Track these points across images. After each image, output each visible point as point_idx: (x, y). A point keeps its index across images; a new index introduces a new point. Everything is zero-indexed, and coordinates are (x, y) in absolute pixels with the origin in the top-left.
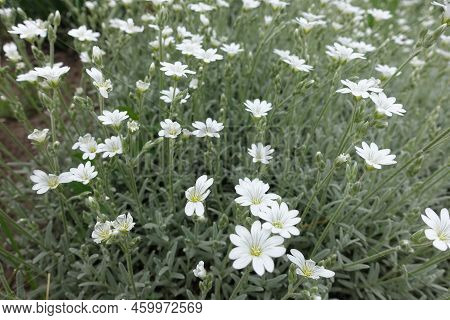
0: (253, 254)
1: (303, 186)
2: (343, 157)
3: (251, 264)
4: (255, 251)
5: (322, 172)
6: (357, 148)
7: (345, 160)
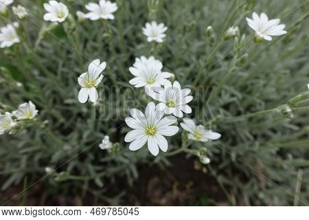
0: (148, 133)
1: (194, 58)
2: (233, 30)
3: (146, 145)
4: (151, 131)
5: (211, 46)
6: (248, 19)
7: (234, 34)
